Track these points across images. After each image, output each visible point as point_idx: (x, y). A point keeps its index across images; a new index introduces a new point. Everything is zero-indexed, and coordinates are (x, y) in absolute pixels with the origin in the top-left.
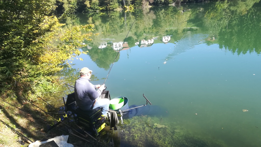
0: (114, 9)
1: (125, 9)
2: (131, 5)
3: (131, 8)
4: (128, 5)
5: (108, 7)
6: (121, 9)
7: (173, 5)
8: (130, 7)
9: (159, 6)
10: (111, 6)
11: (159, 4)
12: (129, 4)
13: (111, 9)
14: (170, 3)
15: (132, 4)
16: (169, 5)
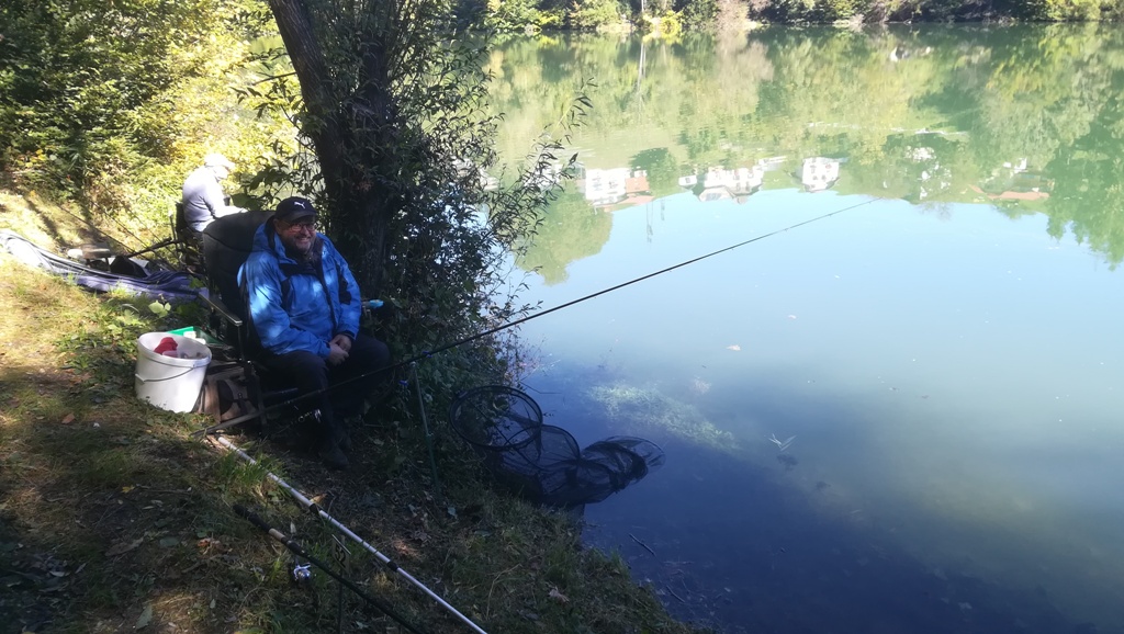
0: (597, 23)
1: (642, 27)
2: (672, 12)
3: (669, 24)
4: (658, 12)
5: (573, 15)
6: (629, 25)
7: (856, 23)
8: (665, 19)
9: (792, 24)
10: (585, 12)
11: (791, 17)
12: (664, 7)
13: (584, 23)
14: (841, 17)
15: (676, 9)
16: (837, 24)
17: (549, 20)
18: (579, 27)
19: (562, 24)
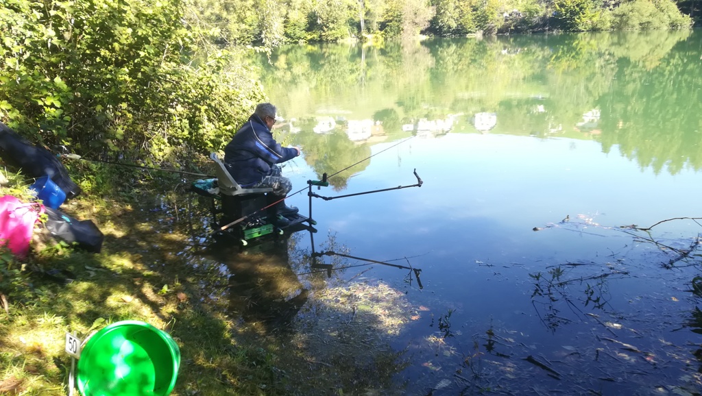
1: (362, 40)
2: (379, 31)
3: (377, 38)
4: (372, 31)
5: (324, 34)
6: (355, 39)
7: (479, 35)
8: (375, 35)
9: (445, 36)
10: (330, 32)
11: (445, 32)
12: (375, 29)
13: (329, 38)
17: (311, 37)
18: (327, 41)
19: (319, 39)
